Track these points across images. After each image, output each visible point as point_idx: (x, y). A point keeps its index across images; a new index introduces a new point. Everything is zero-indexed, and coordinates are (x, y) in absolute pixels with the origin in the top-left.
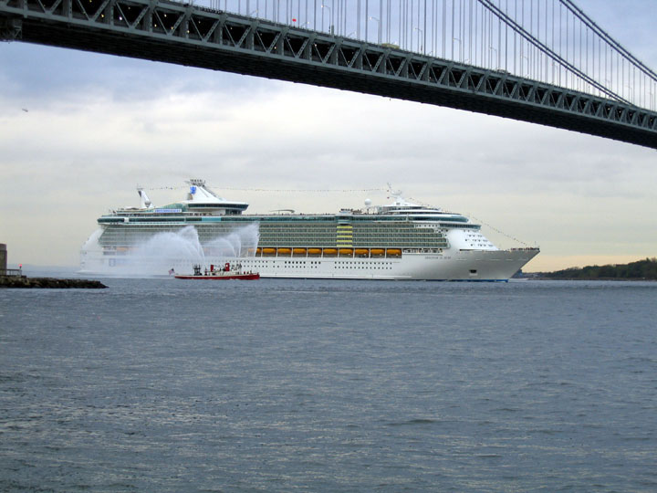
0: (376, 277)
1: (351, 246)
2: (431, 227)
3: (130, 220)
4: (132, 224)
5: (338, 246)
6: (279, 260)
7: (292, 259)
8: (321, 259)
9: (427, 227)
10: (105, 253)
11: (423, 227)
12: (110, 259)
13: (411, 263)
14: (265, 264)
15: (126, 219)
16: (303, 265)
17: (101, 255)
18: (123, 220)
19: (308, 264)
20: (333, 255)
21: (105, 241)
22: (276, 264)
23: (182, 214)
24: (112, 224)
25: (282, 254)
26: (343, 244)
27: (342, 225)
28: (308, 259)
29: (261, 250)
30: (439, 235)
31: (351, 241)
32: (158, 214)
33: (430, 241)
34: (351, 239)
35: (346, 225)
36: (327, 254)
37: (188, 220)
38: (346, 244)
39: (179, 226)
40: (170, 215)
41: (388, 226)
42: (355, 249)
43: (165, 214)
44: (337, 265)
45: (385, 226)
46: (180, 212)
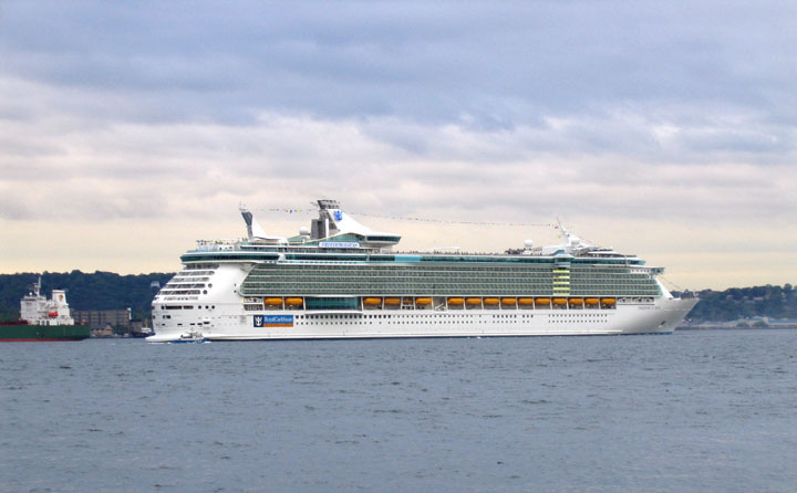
0: (592, 332)
1: (568, 295)
2: (643, 272)
3: (288, 257)
4: (289, 263)
5: (555, 295)
6: (486, 314)
7: (501, 312)
8: (534, 311)
9: (640, 272)
10: (246, 307)
11: (635, 272)
12: (255, 316)
13: (625, 314)
14: (469, 319)
15: (282, 255)
16: (513, 319)
17: (240, 311)
18: (276, 257)
19: (519, 318)
20: (546, 306)
21: (249, 289)
22: (483, 319)
23: (354, 250)
24: (262, 262)
25: (489, 306)
26: (560, 292)
27: (560, 269)
28: (519, 311)
29: (463, 300)
30: (653, 282)
31: (568, 289)
32: (324, 250)
33: (644, 289)
34: (568, 286)
35: (564, 269)
36: (539, 306)
37: (372, 259)
38: (564, 292)
39: (362, 267)
40: (344, 250)
41: (605, 271)
42: (569, 298)
43: (333, 250)
44: (552, 318)
45: (601, 271)
46: (358, 246)
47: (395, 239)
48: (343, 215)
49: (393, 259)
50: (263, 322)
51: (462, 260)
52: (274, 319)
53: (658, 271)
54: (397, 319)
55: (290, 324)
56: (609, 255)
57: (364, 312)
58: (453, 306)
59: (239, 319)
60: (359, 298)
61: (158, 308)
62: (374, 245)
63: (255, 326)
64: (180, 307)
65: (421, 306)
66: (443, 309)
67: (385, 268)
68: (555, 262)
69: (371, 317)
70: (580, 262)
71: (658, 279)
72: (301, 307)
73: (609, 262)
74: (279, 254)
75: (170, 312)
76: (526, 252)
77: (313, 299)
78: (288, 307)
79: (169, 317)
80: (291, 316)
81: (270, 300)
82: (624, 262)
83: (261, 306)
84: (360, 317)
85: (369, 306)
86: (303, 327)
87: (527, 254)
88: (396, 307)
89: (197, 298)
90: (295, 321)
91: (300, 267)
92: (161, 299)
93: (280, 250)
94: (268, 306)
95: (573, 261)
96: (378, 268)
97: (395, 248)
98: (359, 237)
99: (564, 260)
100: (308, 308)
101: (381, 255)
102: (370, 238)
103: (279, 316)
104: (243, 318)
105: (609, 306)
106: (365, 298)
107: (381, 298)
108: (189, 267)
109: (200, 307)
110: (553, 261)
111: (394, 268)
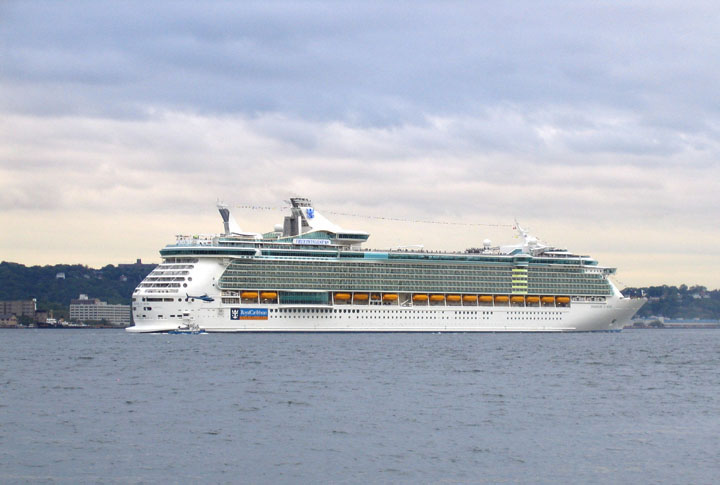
0: (547, 329)
1: (526, 293)
2: (596, 273)
3: (264, 253)
4: (264, 258)
5: (513, 293)
6: (449, 310)
7: (462, 308)
8: (493, 308)
9: (593, 273)
10: (224, 300)
11: (588, 272)
12: (232, 309)
13: (580, 312)
14: (433, 315)
15: (258, 251)
16: (474, 315)
17: (219, 304)
18: (253, 253)
19: (479, 315)
20: (505, 303)
21: (227, 283)
22: (445, 315)
23: (325, 247)
24: (239, 257)
25: (451, 302)
26: (518, 290)
27: (519, 268)
28: (479, 308)
29: (427, 297)
30: (605, 281)
31: (526, 287)
32: (298, 246)
33: (596, 288)
34: (525, 284)
35: (522, 268)
36: (498, 303)
37: (342, 256)
38: (522, 290)
39: (333, 264)
40: (315, 247)
41: (561, 270)
42: (527, 296)
43: (307, 246)
44: (510, 316)
45: (556, 270)
46: (329, 244)
47: (364, 237)
48: (315, 213)
49: (362, 256)
50: (239, 315)
51: (427, 258)
52: (250, 313)
53: (611, 271)
54: (365, 315)
55: (265, 317)
56: (564, 256)
57: (335, 307)
58: (418, 302)
59: (216, 311)
60: (330, 293)
61: (140, 300)
62: (345, 243)
63: (232, 318)
64: (161, 300)
65: (387, 302)
66: (408, 305)
67: (354, 264)
68: (514, 261)
69: (340, 311)
70: (537, 261)
71: (610, 279)
72: (275, 301)
73: (565, 262)
74: (256, 250)
75: (151, 304)
76: (486, 252)
77: (287, 293)
78: (263, 301)
79: (150, 309)
80: (266, 310)
81: (246, 294)
82: (579, 262)
83: (238, 299)
84: (331, 311)
85: (339, 301)
86: (277, 320)
87: (487, 253)
88: (365, 302)
89: (177, 291)
90: (270, 314)
91: (275, 262)
92: (141, 292)
93: (257, 245)
94: (244, 300)
95: (530, 261)
96: (348, 264)
97: (364, 245)
98: (330, 235)
99: (523, 259)
100: (282, 302)
101: (351, 251)
102: (341, 236)
103: (255, 310)
104: (221, 311)
105: (563, 305)
106: (336, 293)
107: (351, 293)
108: (168, 260)
109: (180, 300)
110: (512, 260)
111: (363, 265)
